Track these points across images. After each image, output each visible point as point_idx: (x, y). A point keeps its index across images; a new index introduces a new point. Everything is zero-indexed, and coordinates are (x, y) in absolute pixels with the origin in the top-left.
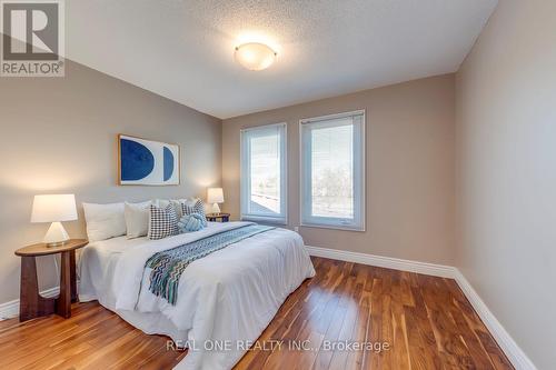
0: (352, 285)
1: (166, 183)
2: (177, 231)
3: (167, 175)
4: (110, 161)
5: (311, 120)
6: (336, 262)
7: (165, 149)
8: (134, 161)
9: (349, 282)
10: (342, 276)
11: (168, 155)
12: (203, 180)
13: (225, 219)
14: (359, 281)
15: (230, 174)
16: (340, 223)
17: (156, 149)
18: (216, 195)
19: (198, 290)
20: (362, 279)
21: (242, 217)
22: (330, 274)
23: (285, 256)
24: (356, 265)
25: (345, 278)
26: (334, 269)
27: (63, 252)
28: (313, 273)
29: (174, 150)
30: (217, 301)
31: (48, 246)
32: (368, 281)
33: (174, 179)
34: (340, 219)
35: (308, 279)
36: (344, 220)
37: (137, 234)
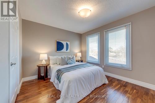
0: (123, 90)
1: (67, 51)
2: (67, 64)
3: (67, 49)
4: (54, 46)
5: (108, 30)
6: (118, 80)
7: (66, 43)
8: (60, 46)
9: (122, 89)
10: (119, 86)
11: (67, 44)
12: (76, 51)
13: (82, 61)
14: (127, 89)
15: (83, 49)
16: (120, 66)
17: (64, 43)
18: (79, 55)
19: (64, 81)
20: (128, 89)
21: (87, 61)
22: (114, 84)
23: (95, 75)
24: (127, 82)
25: (121, 87)
26: (116, 82)
27: (44, 66)
28: (107, 82)
29: (69, 43)
30: (68, 85)
31: (42, 65)
32: (131, 90)
33: (69, 51)
34: (120, 64)
35: (104, 84)
36: (122, 65)
37: (59, 64)
